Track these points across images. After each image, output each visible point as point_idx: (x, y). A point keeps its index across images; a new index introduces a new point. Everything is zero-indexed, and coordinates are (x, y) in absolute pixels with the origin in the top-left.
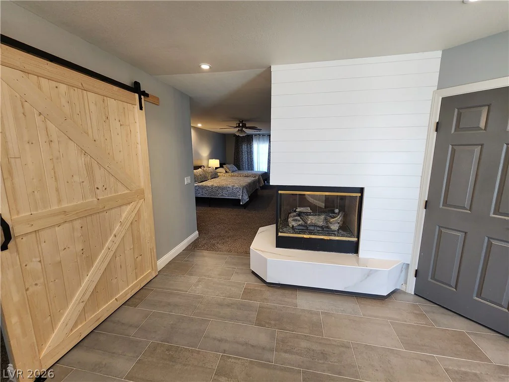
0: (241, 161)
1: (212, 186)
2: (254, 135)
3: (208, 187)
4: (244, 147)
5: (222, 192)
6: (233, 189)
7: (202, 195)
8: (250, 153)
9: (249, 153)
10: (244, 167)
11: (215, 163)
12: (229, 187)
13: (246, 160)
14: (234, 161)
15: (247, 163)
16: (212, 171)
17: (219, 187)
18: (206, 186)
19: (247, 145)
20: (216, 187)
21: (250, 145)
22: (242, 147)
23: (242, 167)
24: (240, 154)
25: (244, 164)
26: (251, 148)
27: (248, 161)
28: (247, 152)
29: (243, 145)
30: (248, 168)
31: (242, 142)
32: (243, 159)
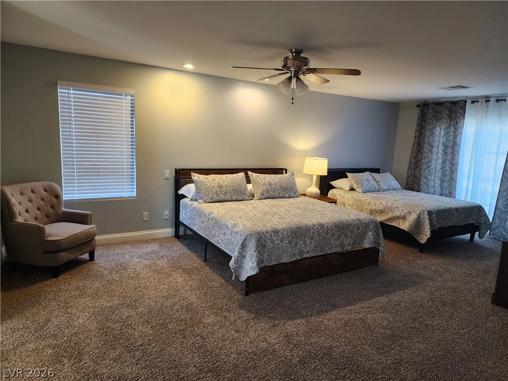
0: (424, 166)
2: (469, 102)
4: (439, 134)
8: (452, 149)
9: (450, 151)
10: (431, 183)
14: (409, 167)
15: (439, 174)
19: (449, 127)
21: (456, 129)
22: (433, 133)
23: (426, 184)
24: (426, 150)
25: (433, 178)
26: (455, 136)
27: (442, 168)
28: (442, 147)
29: (438, 128)
30: (442, 190)
31: (437, 121)
32: (430, 164)
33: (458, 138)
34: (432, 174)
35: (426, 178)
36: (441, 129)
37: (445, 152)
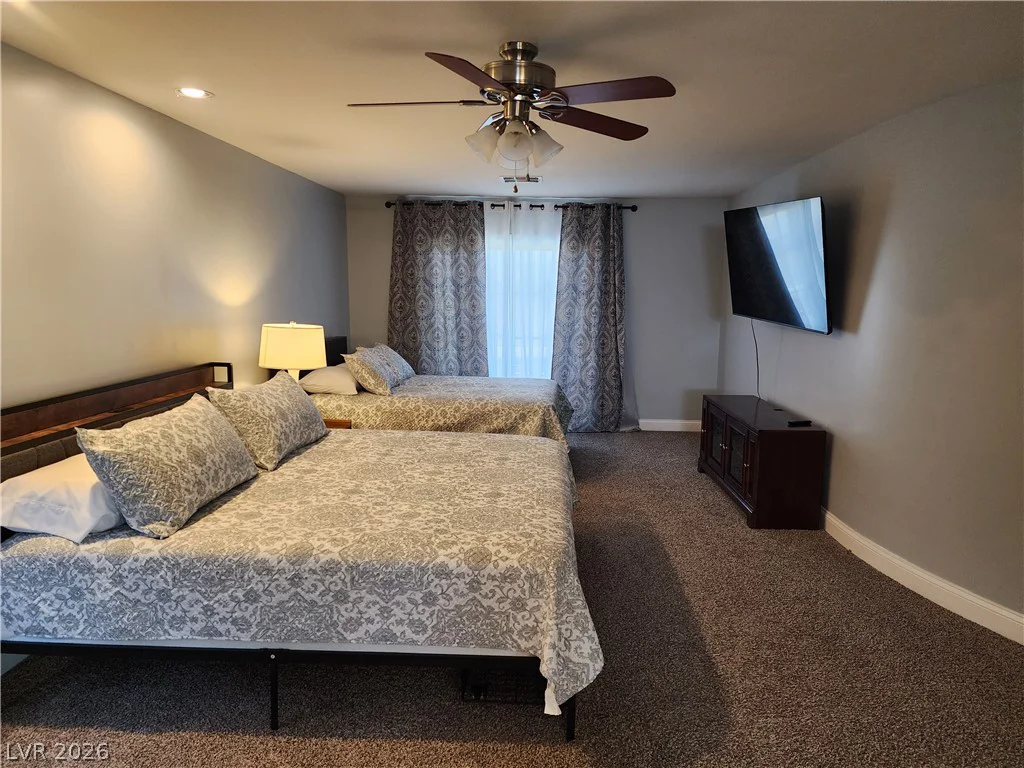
0: (423, 324)
1: (299, 557)
2: (487, 206)
3: (264, 568)
4: (441, 262)
5: (385, 612)
6: (475, 585)
7: (211, 632)
8: (469, 290)
9: (463, 292)
10: (441, 355)
11: (299, 345)
12: (443, 572)
13: (451, 324)
14: (391, 329)
15: (452, 338)
16: (286, 404)
17: (360, 574)
18: (242, 565)
19: (457, 250)
20: (330, 569)
21: (471, 253)
22: (429, 261)
23: (432, 359)
24: (421, 293)
25: (442, 345)
26: (472, 267)
27: (457, 325)
28: (453, 287)
29: (436, 251)
30: (461, 365)
31: (432, 236)
32: (433, 320)
33: (479, 269)
34: (438, 338)
35: (429, 346)
36: (443, 253)
37: (457, 295)
